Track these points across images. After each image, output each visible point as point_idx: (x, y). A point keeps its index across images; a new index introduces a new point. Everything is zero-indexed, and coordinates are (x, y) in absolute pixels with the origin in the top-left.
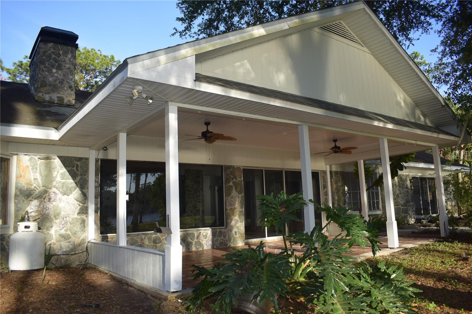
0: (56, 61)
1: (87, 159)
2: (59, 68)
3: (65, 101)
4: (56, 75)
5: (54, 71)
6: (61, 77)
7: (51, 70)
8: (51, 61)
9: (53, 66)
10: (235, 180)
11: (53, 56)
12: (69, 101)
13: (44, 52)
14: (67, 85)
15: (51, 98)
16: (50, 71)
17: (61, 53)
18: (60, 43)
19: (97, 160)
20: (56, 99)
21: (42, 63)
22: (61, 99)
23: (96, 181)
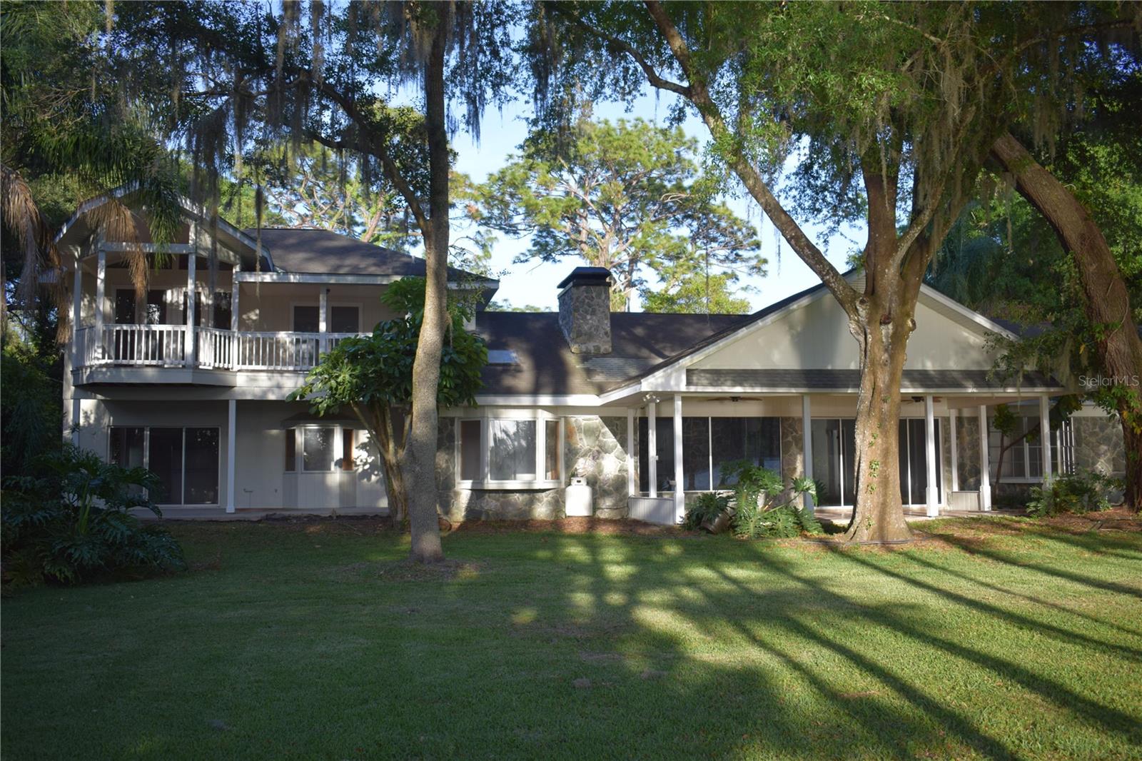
0: (590, 306)
1: (626, 418)
2: (593, 313)
3: (602, 351)
4: (591, 321)
5: (589, 317)
6: (595, 324)
7: (586, 317)
8: (585, 306)
9: (587, 312)
10: (794, 434)
11: (587, 301)
12: (606, 349)
13: (577, 298)
14: (603, 331)
15: (587, 348)
16: (584, 318)
17: (594, 295)
18: (592, 285)
19: (635, 419)
20: (592, 348)
21: (576, 310)
22: (598, 348)
23: (635, 440)
